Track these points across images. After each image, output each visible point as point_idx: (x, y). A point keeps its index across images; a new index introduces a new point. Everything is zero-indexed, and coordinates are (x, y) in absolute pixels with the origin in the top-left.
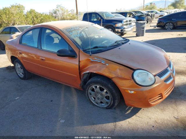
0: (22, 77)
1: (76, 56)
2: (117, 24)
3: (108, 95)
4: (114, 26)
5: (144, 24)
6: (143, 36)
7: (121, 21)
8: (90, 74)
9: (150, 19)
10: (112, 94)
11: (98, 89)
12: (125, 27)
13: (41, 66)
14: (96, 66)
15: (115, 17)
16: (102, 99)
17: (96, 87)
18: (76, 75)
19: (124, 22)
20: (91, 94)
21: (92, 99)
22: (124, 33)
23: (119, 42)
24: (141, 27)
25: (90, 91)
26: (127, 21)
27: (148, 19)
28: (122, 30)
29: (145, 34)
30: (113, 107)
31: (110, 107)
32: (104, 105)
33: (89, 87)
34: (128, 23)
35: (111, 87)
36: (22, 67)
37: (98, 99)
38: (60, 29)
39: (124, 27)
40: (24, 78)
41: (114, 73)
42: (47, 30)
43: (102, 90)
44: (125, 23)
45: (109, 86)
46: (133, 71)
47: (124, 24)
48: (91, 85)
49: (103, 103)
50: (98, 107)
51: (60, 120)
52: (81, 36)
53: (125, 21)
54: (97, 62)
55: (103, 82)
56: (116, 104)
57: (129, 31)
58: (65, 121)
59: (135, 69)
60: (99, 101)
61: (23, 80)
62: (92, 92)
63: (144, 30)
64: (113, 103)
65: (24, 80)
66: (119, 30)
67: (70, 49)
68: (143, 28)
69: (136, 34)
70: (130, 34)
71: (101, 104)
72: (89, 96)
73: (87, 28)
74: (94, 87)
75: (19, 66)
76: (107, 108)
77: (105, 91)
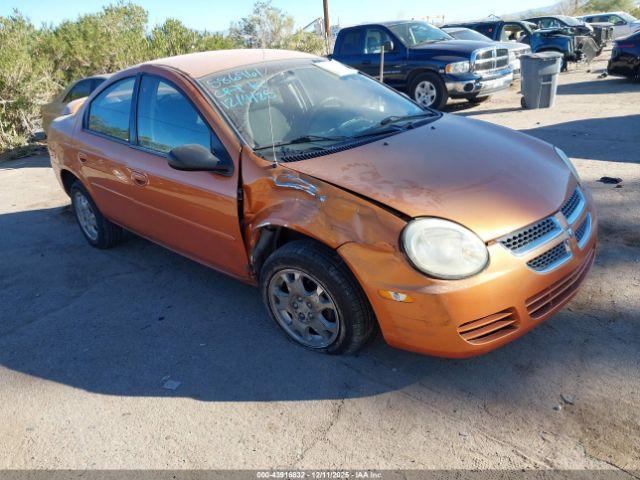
0: (94, 239)
1: (231, 169)
2: (453, 65)
3: (331, 305)
4: (441, 71)
5: (553, 61)
6: (548, 106)
7: (465, 54)
8: (278, 232)
9: (587, 44)
10: (341, 302)
11: (298, 286)
12: (480, 73)
13: (136, 202)
14: (293, 204)
15: (447, 41)
16: (312, 318)
17: (292, 277)
18: (233, 236)
19: (478, 58)
20: (278, 301)
21: (282, 318)
22: (478, 96)
23: (396, 124)
24: (540, 72)
25: (274, 290)
26: (488, 55)
27: (580, 46)
28: (468, 87)
29: (555, 98)
30: (348, 349)
31: (337, 349)
32: (322, 341)
33: (270, 276)
34: (494, 59)
35: (337, 278)
36: (93, 207)
37: (302, 318)
38: (194, 77)
39: (478, 76)
40: (101, 244)
41: (345, 230)
42: (161, 83)
43: (310, 287)
44: (481, 62)
45: (332, 274)
46: (406, 223)
47: (477, 65)
48: (275, 269)
49: (315, 333)
50: (302, 345)
51: (165, 381)
52: (259, 99)
53: (481, 52)
54: (294, 189)
55: (312, 258)
56: (357, 339)
57: (498, 89)
58: (180, 386)
59: (413, 216)
60: (303, 326)
61: (96, 250)
62: (282, 296)
63: (550, 86)
64: (346, 333)
65: (101, 248)
66: (460, 87)
67: (216, 145)
68: (549, 78)
69: (523, 100)
70: (501, 101)
71: (310, 337)
72: (275, 307)
73: (291, 73)
74: (285, 278)
75: (84, 203)
76: (330, 350)
77: (319, 291)
